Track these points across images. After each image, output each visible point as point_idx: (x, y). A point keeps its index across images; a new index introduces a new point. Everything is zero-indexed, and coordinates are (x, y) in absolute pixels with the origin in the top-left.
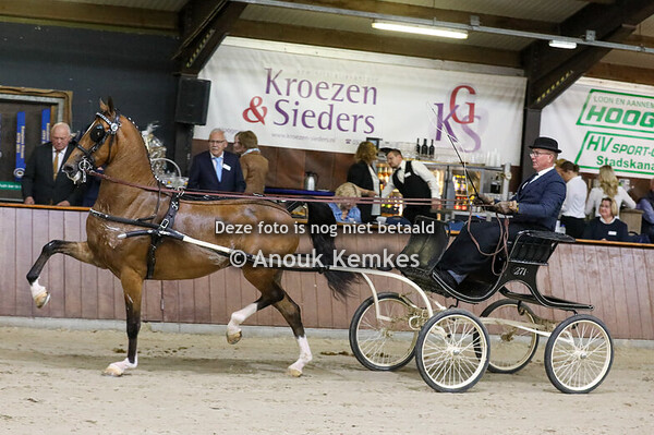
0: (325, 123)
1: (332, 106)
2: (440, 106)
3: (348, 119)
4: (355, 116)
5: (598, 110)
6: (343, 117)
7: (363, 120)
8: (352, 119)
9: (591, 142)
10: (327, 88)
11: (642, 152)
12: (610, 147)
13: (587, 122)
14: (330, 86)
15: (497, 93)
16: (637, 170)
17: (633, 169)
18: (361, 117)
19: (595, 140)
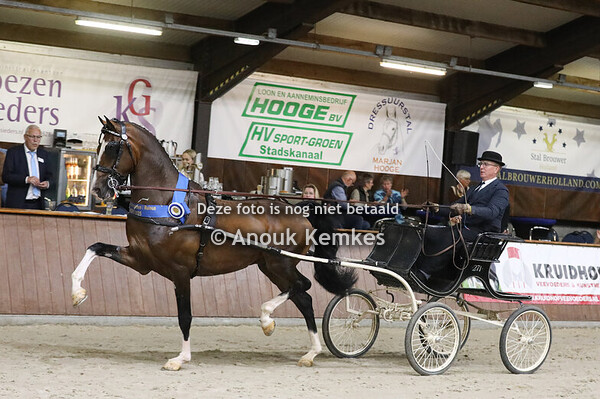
0: (14, 115)
1: (20, 99)
2: (119, 98)
3: (35, 111)
4: (41, 109)
5: (261, 102)
6: (30, 109)
7: (49, 112)
8: (38, 111)
9: (255, 133)
10: (16, 81)
11: (300, 142)
12: (272, 137)
13: (252, 114)
14: (19, 79)
15: (170, 86)
16: (296, 158)
17: (292, 158)
18: (47, 109)
19: (259, 130)
